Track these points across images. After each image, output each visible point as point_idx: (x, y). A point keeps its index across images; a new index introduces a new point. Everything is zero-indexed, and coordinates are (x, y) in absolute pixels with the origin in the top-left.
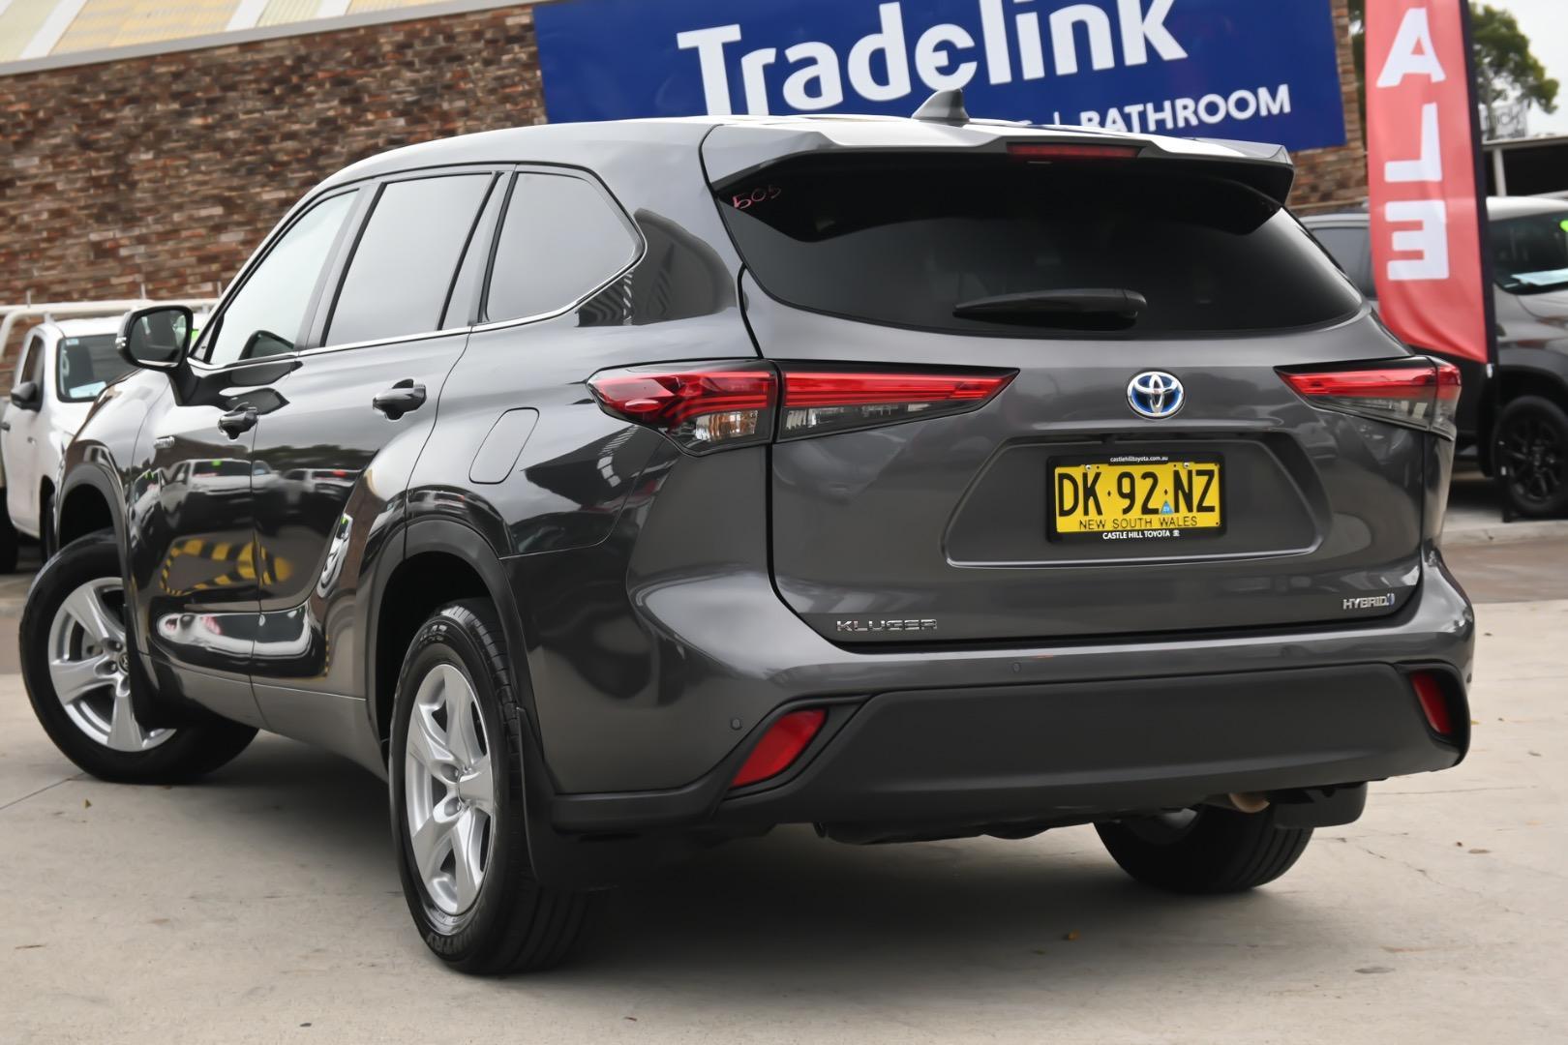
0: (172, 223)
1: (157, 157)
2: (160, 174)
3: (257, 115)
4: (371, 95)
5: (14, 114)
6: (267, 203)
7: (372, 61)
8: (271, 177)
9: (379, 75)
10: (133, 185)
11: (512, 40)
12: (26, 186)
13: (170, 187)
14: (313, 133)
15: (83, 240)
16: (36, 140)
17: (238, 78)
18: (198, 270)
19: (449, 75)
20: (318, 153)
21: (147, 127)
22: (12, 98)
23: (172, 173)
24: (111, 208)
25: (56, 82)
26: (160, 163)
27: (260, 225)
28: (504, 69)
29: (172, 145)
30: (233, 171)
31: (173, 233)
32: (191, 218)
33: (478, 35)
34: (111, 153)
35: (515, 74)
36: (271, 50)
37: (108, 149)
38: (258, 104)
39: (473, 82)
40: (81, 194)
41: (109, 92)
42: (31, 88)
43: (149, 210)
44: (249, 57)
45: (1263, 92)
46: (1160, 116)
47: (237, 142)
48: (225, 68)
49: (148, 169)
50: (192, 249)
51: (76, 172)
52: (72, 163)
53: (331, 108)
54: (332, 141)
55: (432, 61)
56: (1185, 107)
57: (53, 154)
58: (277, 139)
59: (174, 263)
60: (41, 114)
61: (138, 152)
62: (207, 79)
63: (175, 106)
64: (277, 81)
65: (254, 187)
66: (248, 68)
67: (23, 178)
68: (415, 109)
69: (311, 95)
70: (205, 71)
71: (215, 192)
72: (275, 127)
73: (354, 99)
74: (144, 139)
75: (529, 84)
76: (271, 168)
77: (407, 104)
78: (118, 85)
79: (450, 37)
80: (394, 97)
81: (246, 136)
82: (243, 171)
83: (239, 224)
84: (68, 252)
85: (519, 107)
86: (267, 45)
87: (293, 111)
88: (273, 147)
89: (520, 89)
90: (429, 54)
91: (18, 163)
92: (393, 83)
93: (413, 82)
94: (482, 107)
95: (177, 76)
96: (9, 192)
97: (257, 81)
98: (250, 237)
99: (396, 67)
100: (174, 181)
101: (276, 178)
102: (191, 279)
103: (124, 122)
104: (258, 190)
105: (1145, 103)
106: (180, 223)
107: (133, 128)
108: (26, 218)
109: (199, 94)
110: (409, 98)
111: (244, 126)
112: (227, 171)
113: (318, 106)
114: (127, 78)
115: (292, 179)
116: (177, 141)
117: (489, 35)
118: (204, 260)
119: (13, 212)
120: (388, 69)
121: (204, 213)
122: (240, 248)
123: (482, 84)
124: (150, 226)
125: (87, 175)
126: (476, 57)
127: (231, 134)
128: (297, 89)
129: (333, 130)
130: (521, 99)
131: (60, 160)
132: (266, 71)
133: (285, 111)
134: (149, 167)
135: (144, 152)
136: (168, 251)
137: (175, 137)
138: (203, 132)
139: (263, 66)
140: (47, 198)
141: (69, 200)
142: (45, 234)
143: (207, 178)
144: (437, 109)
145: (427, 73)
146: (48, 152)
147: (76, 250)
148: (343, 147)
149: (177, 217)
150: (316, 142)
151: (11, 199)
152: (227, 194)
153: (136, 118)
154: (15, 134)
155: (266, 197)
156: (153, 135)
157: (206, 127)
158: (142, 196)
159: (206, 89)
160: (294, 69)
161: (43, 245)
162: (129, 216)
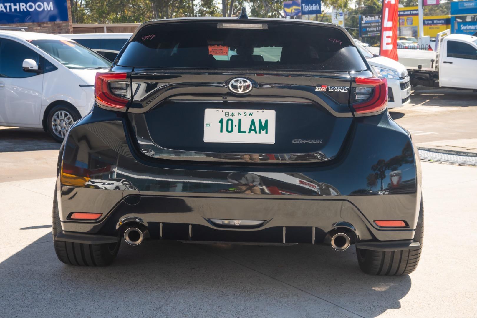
45: (45, 3)
46: (15, 7)
56: (23, 5)
105: (11, 3)
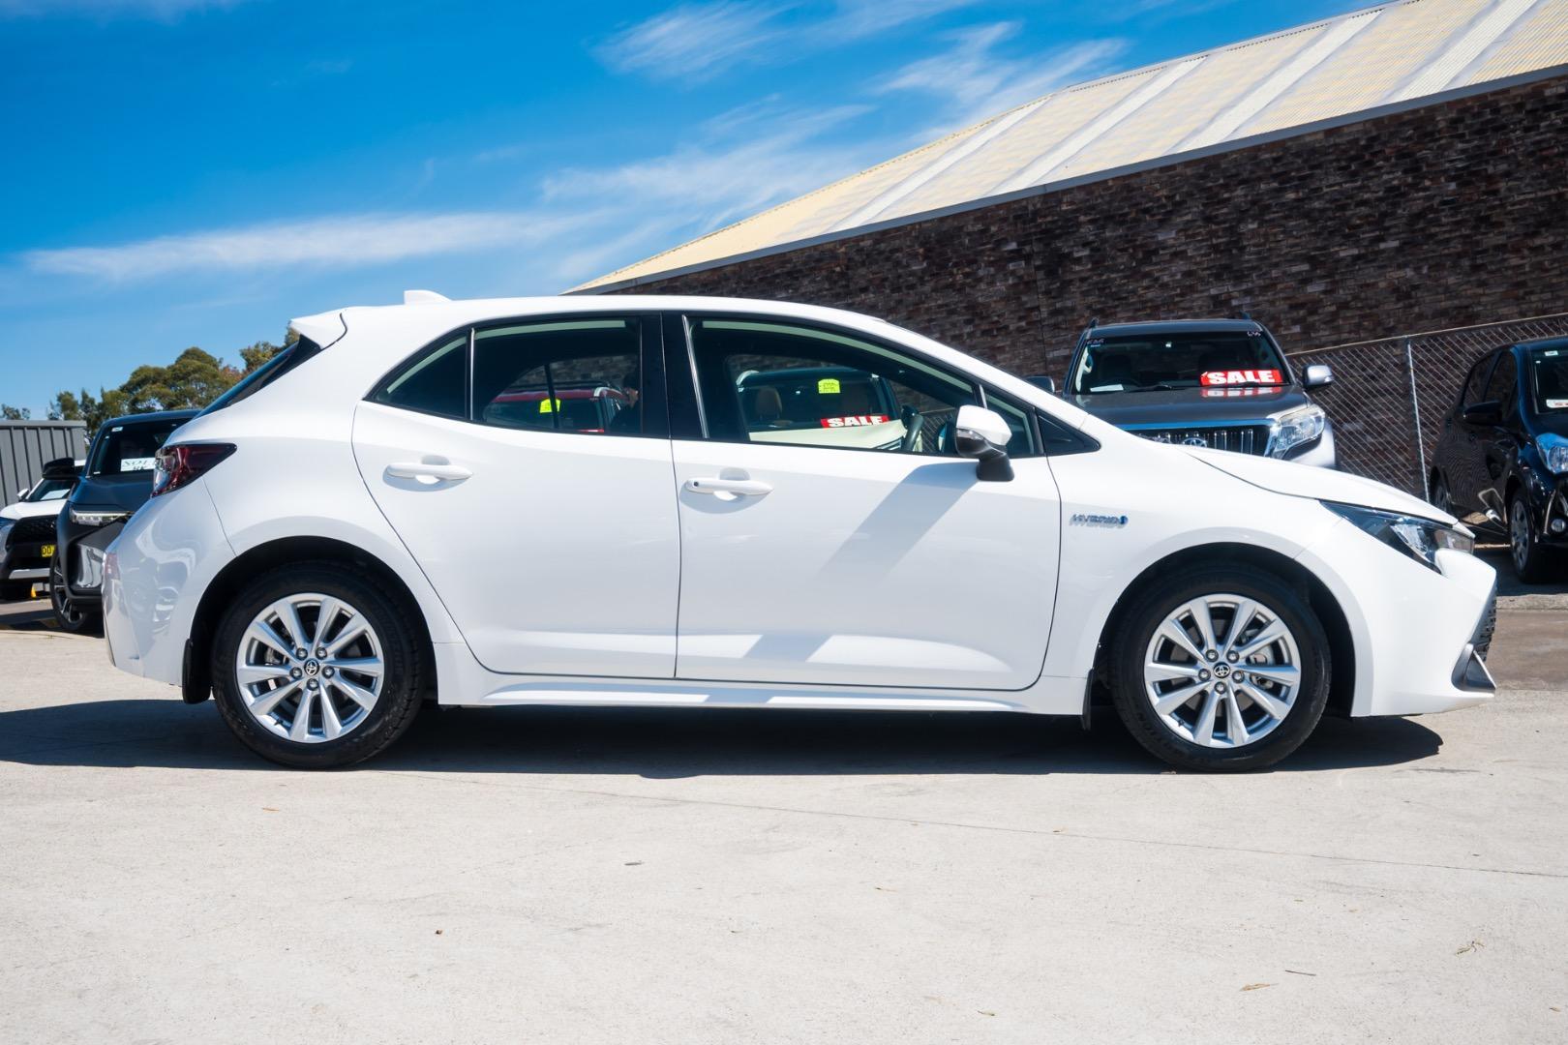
0: (1271, 279)
1: (1260, 226)
2: (1262, 240)
3: (1336, 188)
4: (1428, 166)
5: (1159, 199)
6: (1343, 259)
7: (1431, 136)
8: (1346, 237)
9: (1435, 147)
10: (1242, 249)
11: (1548, 108)
12: (1166, 254)
13: (1270, 249)
14: (1380, 200)
15: (1206, 294)
16: (1174, 217)
17: (1323, 159)
18: (1289, 316)
19: (1494, 143)
20: (1384, 215)
21: (1254, 203)
22: (1157, 186)
23: (1272, 238)
24: (1227, 268)
25: (1189, 171)
26: (1262, 231)
27: (1337, 277)
28: (1542, 134)
29: (1272, 216)
30: (1317, 234)
31: (1272, 286)
32: (1284, 273)
33: (1519, 107)
34: (1227, 225)
35: (1550, 139)
36: (1349, 134)
37: (1225, 222)
38: (1339, 179)
39: (1514, 147)
40: (1204, 259)
41: (1225, 178)
42: (1171, 177)
43: (1253, 268)
44: (1332, 141)
47: (1322, 211)
48: (1313, 151)
49: (1252, 238)
50: (1285, 299)
51: (1203, 241)
52: (1199, 234)
53: (1396, 178)
54: (1396, 205)
55: (1480, 132)
57: (1184, 230)
58: (1352, 207)
59: (1272, 309)
60: (1178, 198)
61: (1247, 223)
62: (1300, 161)
63: (1275, 185)
64: (1352, 159)
65: (1333, 247)
66: (1331, 150)
67: (1164, 249)
68: (1465, 173)
69: (1381, 168)
70: (1297, 155)
71: (1304, 251)
72: (1351, 197)
73: (1414, 169)
74: (1251, 212)
75: (1563, 146)
76: (1347, 231)
77: (1457, 169)
78: (1234, 171)
79: (1496, 111)
80: (1447, 165)
81: (1328, 205)
82: (1326, 234)
83: (1321, 277)
84: (1195, 304)
85: (1554, 167)
86: (1346, 130)
87: (1366, 182)
88: (1348, 213)
89: (1556, 150)
90: (1477, 127)
91: (1160, 238)
92: (1446, 153)
93: (1463, 151)
94: (1521, 168)
95: (1276, 160)
96: (1154, 259)
97: (1338, 160)
98: (1329, 288)
99: (1449, 140)
100: (1272, 245)
101: (1351, 238)
102: (1284, 323)
103: (1236, 200)
104: (1337, 249)
106: (1276, 278)
107: (1243, 204)
108: (1166, 279)
109: (1293, 174)
110: (1460, 165)
111: (1327, 197)
112: (1315, 234)
113: (1385, 177)
114: (1240, 165)
115: (1363, 239)
116: (1274, 213)
117: (1529, 107)
118: (1294, 307)
119: (1156, 275)
120: (1443, 142)
121: (1295, 269)
122: (1322, 296)
123: (1522, 149)
124: (1255, 281)
125: (1209, 243)
126: (1518, 126)
127: (1317, 204)
128: (1369, 163)
129: (1397, 196)
130: (1556, 159)
131: (1190, 232)
132: (1344, 152)
133: (1359, 183)
134: (1254, 233)
135: (1252, 223)
136: (1268, 301)
137: (1275, 210)
138: (1296, 204)
139: (1343, 147)
140: (1181, 262)
141: (1196, 263)
142: (1178, 291)
143: (1298, 241)
144: (1483, 173)
145: (1476, 142)
146: (1181, 227)
147: (1200, 303)
148: (1404, 210)
149: (1274, 273)
150: (1383, 207)
151: (1156, 264)
152: (1313, 253)
153: (1246, 196)
154: (1159, 214)
155: (1342, 254)
156: (1258, 209)
157: (1297, 200)
158: (1249, 258)
159: (1298, 170)
160: (1366, 148)
161: (1177, 299)
162: (1239, 274)
